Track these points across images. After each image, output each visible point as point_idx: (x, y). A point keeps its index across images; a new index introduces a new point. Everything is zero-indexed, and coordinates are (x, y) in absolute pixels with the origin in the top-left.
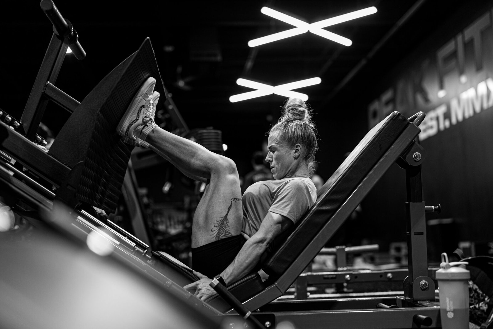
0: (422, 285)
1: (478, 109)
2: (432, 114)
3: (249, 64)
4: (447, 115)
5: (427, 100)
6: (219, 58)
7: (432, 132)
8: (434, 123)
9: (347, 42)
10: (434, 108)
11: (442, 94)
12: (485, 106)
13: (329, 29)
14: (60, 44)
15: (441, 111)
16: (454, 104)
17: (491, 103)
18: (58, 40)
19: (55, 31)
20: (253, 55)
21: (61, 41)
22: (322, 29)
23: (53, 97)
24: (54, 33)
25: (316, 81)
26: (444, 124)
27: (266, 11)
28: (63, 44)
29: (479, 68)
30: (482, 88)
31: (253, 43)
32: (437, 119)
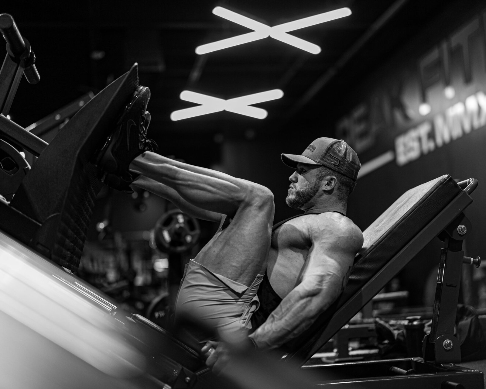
0: (445, 345)
1: (467, 128)
2: (413, 134)
3: (195, 75)
4: (431, 135)
5: (406, 117)
6: (161, 67)
7: (414, 154)
8: (416, 145)
9: (314, 49)
10: (415, 126)
11: (424, 109)
12: (476, 124)
13: (294, 33)
14: (15, 67)
15: (424, 130)
16: (439, 122)
17: (482, 121)
18: (13, 63)
19: (9, 52)
20: (200, 64)
21: (16, 65)
22: (286, 33)
23: (8, 133)
24: (7, 54)
25: (276, 94)
26: (428, 146)
27: (219, 11)
28: (19, 67)
29: (468, 80)
30: (472, 103)
31: (202, 50)
32: (420, 139)
